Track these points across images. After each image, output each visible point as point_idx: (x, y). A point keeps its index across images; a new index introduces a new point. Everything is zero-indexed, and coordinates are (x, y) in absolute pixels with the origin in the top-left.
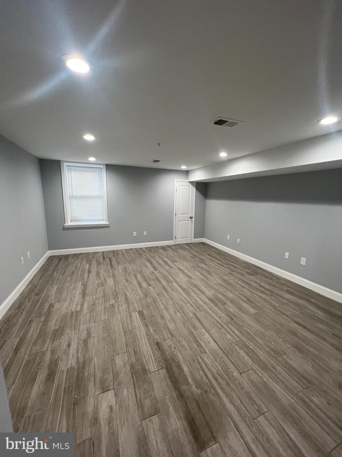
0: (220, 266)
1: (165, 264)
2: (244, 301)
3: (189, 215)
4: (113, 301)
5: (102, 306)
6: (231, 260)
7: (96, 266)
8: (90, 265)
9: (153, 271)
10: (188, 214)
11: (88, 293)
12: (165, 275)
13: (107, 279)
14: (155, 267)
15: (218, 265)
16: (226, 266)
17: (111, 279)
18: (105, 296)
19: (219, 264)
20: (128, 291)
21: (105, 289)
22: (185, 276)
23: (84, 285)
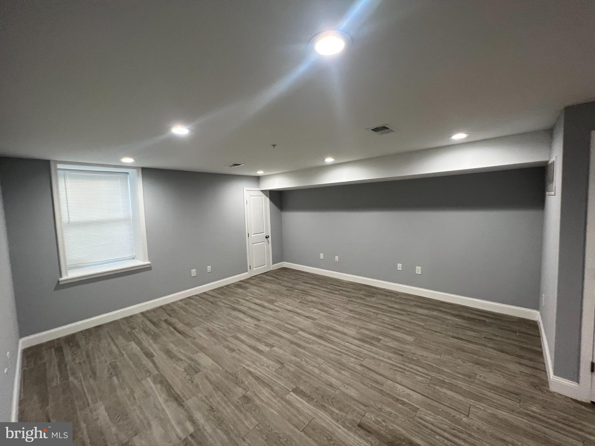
0: (329, 293)
1: (263, 309)
2: (392, 330)
3: (265, 234)
4: (240, 391)
5: (228, 406)
6: (335, 284)
7: (151, 341)
8: (139, 343)
9: (255, 323)
10: (263, 233)
11: (182, 393)
12: (278, 324)
13: (194, 356)
14: (253, 317)
15: (326, 293)
16: (337, 292)
17: (201, 354)
18: (218, 387)
19: (328, 292)
20: (248, 365)
21: (208, 376)
22: (305, 318)
23: (161, 382)
